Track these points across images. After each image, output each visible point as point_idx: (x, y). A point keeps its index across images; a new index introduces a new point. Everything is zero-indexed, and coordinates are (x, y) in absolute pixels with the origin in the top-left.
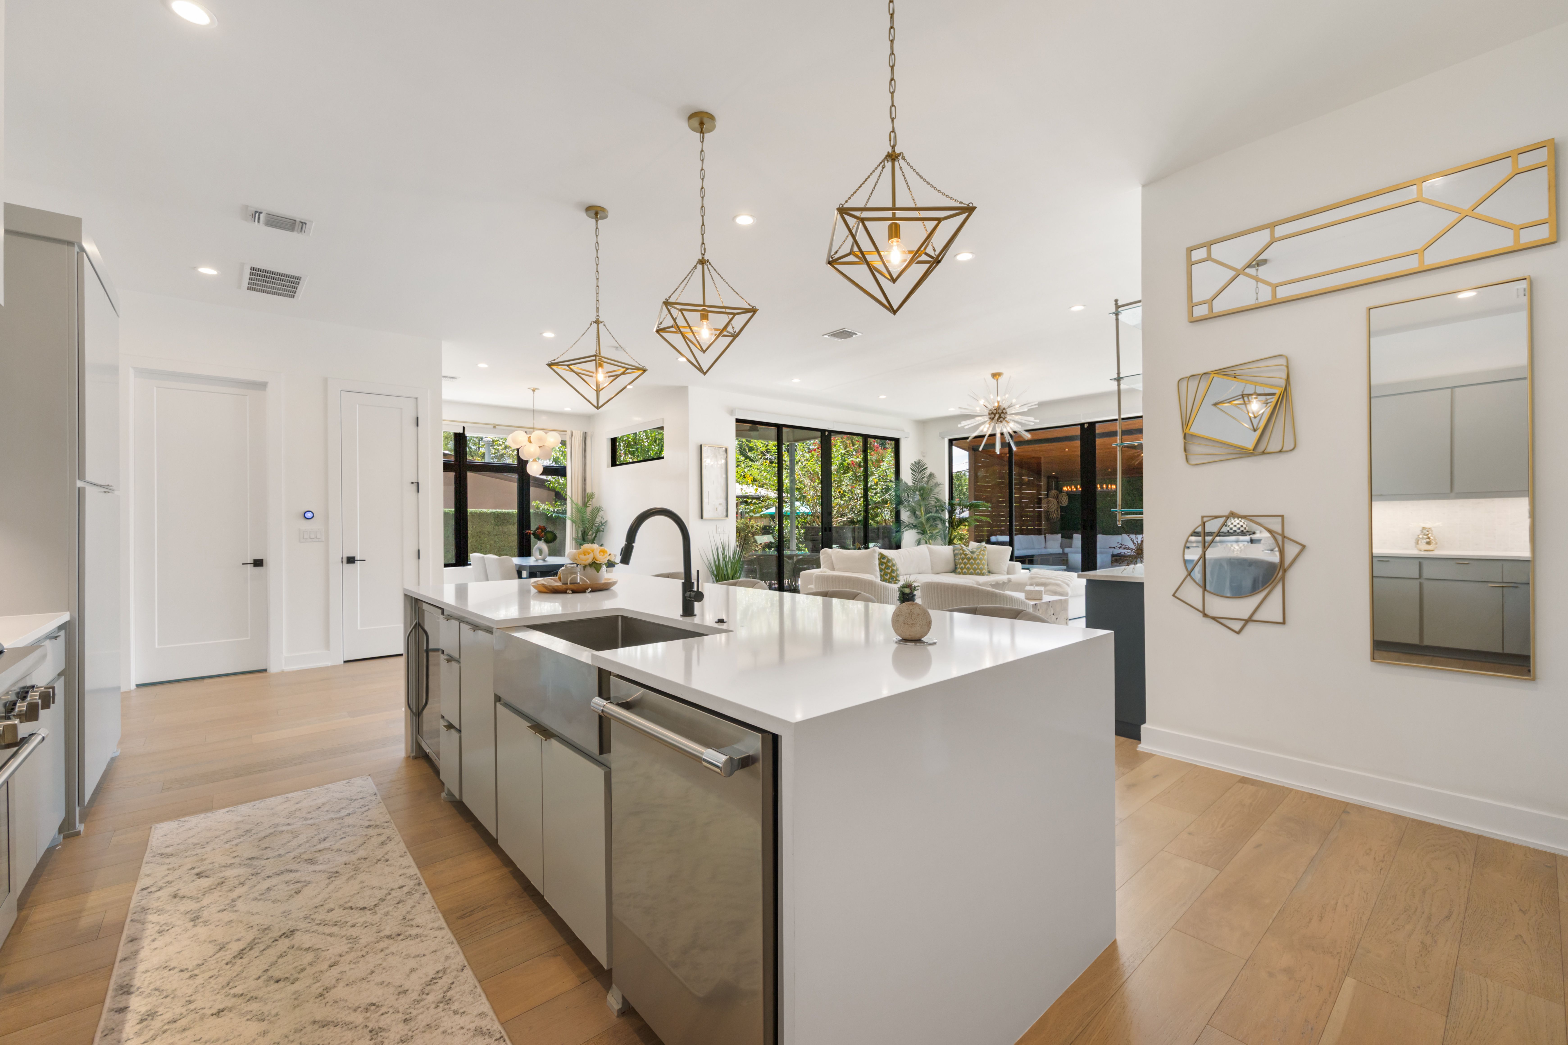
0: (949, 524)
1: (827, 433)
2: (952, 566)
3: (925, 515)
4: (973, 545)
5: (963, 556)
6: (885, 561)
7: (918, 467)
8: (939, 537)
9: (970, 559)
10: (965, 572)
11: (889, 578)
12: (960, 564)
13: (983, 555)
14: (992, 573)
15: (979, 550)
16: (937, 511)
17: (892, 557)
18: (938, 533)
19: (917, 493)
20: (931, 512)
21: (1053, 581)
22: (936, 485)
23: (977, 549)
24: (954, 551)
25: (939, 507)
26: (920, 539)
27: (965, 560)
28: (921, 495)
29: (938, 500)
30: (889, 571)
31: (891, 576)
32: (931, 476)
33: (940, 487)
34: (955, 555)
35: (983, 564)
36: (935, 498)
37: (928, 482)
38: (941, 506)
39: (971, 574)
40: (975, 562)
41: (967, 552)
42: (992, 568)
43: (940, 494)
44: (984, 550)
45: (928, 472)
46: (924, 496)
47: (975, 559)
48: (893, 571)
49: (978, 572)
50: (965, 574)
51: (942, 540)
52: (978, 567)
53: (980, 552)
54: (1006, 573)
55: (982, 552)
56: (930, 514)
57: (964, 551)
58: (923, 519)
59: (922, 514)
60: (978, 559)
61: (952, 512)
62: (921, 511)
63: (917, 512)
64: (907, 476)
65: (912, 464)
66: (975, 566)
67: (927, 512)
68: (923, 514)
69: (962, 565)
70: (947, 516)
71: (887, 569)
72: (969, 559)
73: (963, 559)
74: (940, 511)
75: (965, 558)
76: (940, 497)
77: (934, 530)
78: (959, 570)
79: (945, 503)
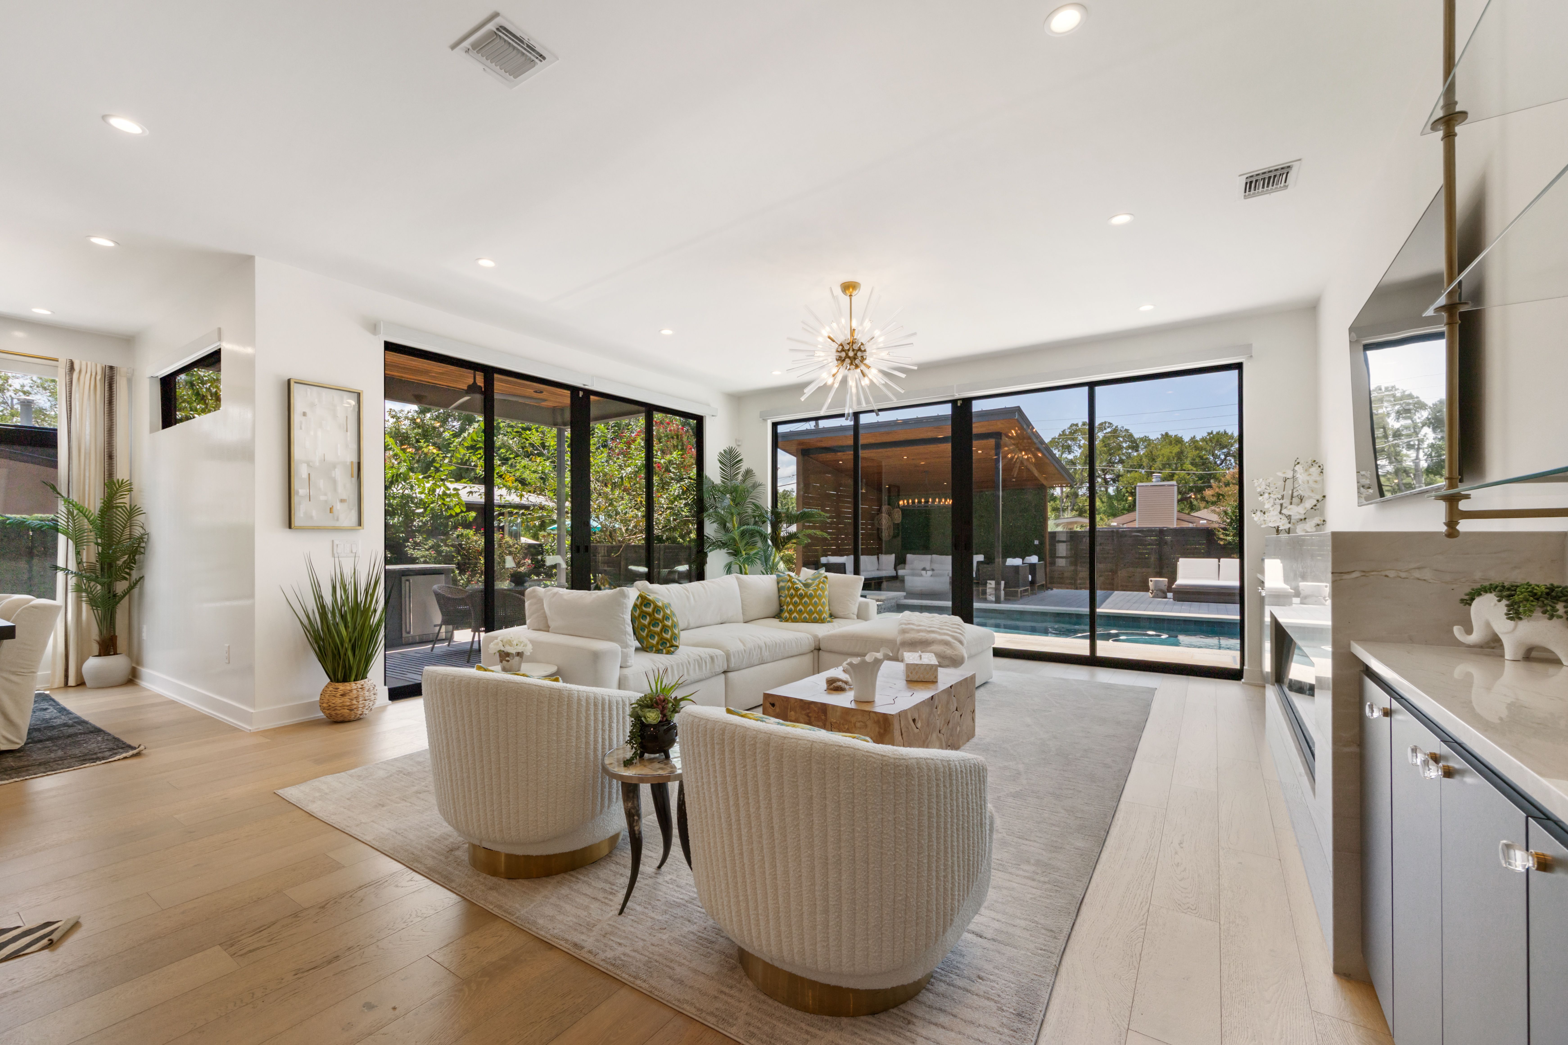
0: (772, 542)
1: (581, 394)
2: (774, 607)
3: (738, 528)
4: (807, 573)
5: (792, 591)
6: (650, 610)
7: (730, 459)
8: (758, 561)
9: (804, 597)
10: (795, 618)
11: (658, 643)
12: (788, 604)
13: (823, 589)
14: (836, 618)
15: (817, 582)
16: (756, 523)
17: (666, 601)
18: (756, 554)
19: (728, 496)
20: (748, 524)
21: (939, 637)
22: (755, 486)
23: (814, 579)
24: (778, 583)
25: (759, 517)
26: (731, 563)
27: (796, 599)
28: (733, 500)
29: (757, 507)
30: (658, 629)
31: (662, 638)
32: (748, 473)
33: (760, 489)
34: (780, 590)
35: (823, 605)
36: (754, 504)
37: (744, 481)
38: (761, 516)
39: (805, 621)
40: (811, 601)
41: (798, 586)
42: (837, 610)
43: (760, 498)
44: (824, 582)
45: (744, 467)
46: (737, 501)
47: (811, 597)
48: (665, 629)
49: (815, 618)
50: (795, 620)
51: (762, 564)
52: (815, 608)
53: (818, 585)
54: (855, 617)
55: (821, 585)
56: (745, 527)
57: (794, 583)
58: (736, 534)
59: (734, 527)
60: (816, 596)
61: (775, 527)
62: (733, 522)
63: (728, 524)
64: (713, 471)
65: (721, 453)
66: (811, 607)
67: (741, 524)
68: (736, 526)
69: (791, 607)
70: (769, 530)
71: (654, 625)
72: (801, 597)
73: (792, 596)
74: (760, 523)
75: (796, 595)
76: (760, 502)
77: (751, 549)
78: (786, 614)
79: (767, 512)
